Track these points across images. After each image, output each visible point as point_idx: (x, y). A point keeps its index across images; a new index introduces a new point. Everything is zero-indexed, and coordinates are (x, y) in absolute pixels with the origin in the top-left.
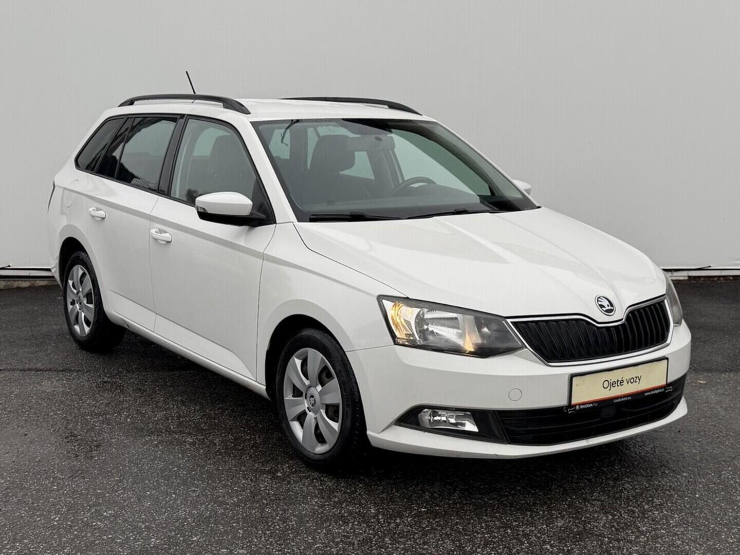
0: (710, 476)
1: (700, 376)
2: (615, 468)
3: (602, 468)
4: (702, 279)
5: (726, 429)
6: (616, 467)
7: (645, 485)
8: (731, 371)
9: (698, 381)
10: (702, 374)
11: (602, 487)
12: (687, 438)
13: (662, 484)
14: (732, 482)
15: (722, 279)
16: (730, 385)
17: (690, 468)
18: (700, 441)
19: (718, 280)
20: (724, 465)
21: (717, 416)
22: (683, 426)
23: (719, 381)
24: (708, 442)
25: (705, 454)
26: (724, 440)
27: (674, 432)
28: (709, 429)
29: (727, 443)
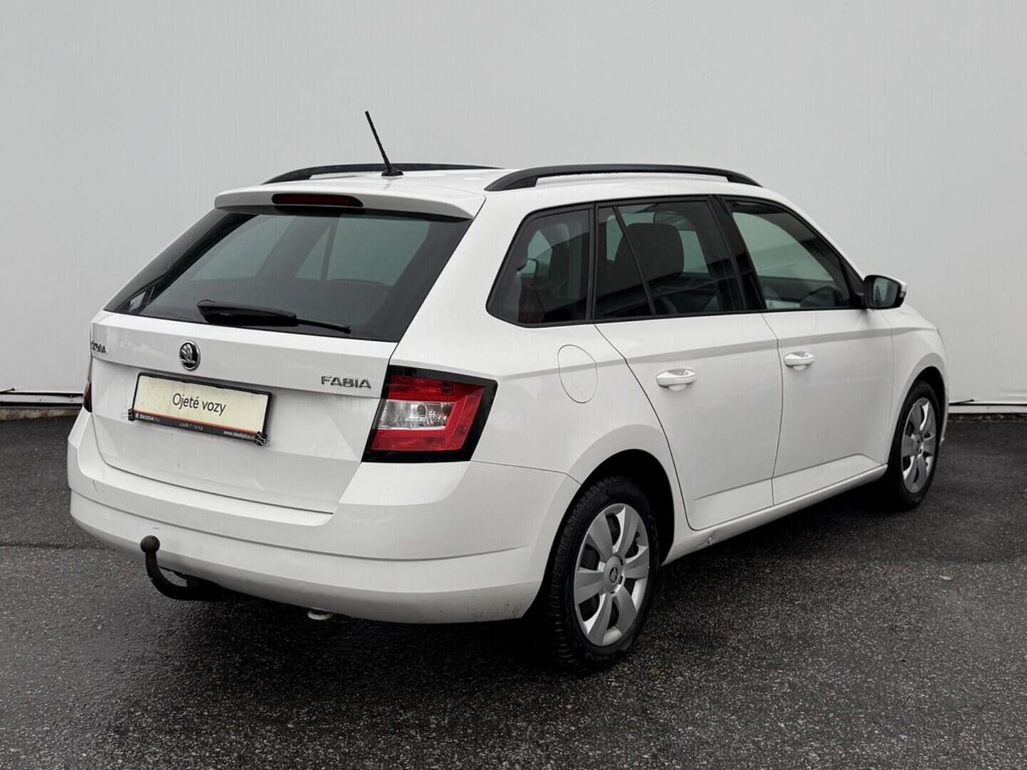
0: (942, 740)
1: (944, 568)
2: (799, 724)
3: (779, 724)
4: (961, 418)
5: (974, 658)
6: (800, 721)
7: (841, 754)
8: (990, 560)
9: (940, 576)
10: (948, 565)
11: (775, 758)
12: (913, 672)
13: (867, 754)
14: (974, 751)
15: (989, 417)
16: (987, 583)
17: (913, 725)
18: (933, 678)
19: (984, 419)
20: (965, 721)
21: (962, 636)
22: (910, 653)
23: (970, 577)
24: (945, 680)
25: (939, 700)
26: (969, 677)
27: (894, 663)
28: (949, 658)
29: (973, 683)
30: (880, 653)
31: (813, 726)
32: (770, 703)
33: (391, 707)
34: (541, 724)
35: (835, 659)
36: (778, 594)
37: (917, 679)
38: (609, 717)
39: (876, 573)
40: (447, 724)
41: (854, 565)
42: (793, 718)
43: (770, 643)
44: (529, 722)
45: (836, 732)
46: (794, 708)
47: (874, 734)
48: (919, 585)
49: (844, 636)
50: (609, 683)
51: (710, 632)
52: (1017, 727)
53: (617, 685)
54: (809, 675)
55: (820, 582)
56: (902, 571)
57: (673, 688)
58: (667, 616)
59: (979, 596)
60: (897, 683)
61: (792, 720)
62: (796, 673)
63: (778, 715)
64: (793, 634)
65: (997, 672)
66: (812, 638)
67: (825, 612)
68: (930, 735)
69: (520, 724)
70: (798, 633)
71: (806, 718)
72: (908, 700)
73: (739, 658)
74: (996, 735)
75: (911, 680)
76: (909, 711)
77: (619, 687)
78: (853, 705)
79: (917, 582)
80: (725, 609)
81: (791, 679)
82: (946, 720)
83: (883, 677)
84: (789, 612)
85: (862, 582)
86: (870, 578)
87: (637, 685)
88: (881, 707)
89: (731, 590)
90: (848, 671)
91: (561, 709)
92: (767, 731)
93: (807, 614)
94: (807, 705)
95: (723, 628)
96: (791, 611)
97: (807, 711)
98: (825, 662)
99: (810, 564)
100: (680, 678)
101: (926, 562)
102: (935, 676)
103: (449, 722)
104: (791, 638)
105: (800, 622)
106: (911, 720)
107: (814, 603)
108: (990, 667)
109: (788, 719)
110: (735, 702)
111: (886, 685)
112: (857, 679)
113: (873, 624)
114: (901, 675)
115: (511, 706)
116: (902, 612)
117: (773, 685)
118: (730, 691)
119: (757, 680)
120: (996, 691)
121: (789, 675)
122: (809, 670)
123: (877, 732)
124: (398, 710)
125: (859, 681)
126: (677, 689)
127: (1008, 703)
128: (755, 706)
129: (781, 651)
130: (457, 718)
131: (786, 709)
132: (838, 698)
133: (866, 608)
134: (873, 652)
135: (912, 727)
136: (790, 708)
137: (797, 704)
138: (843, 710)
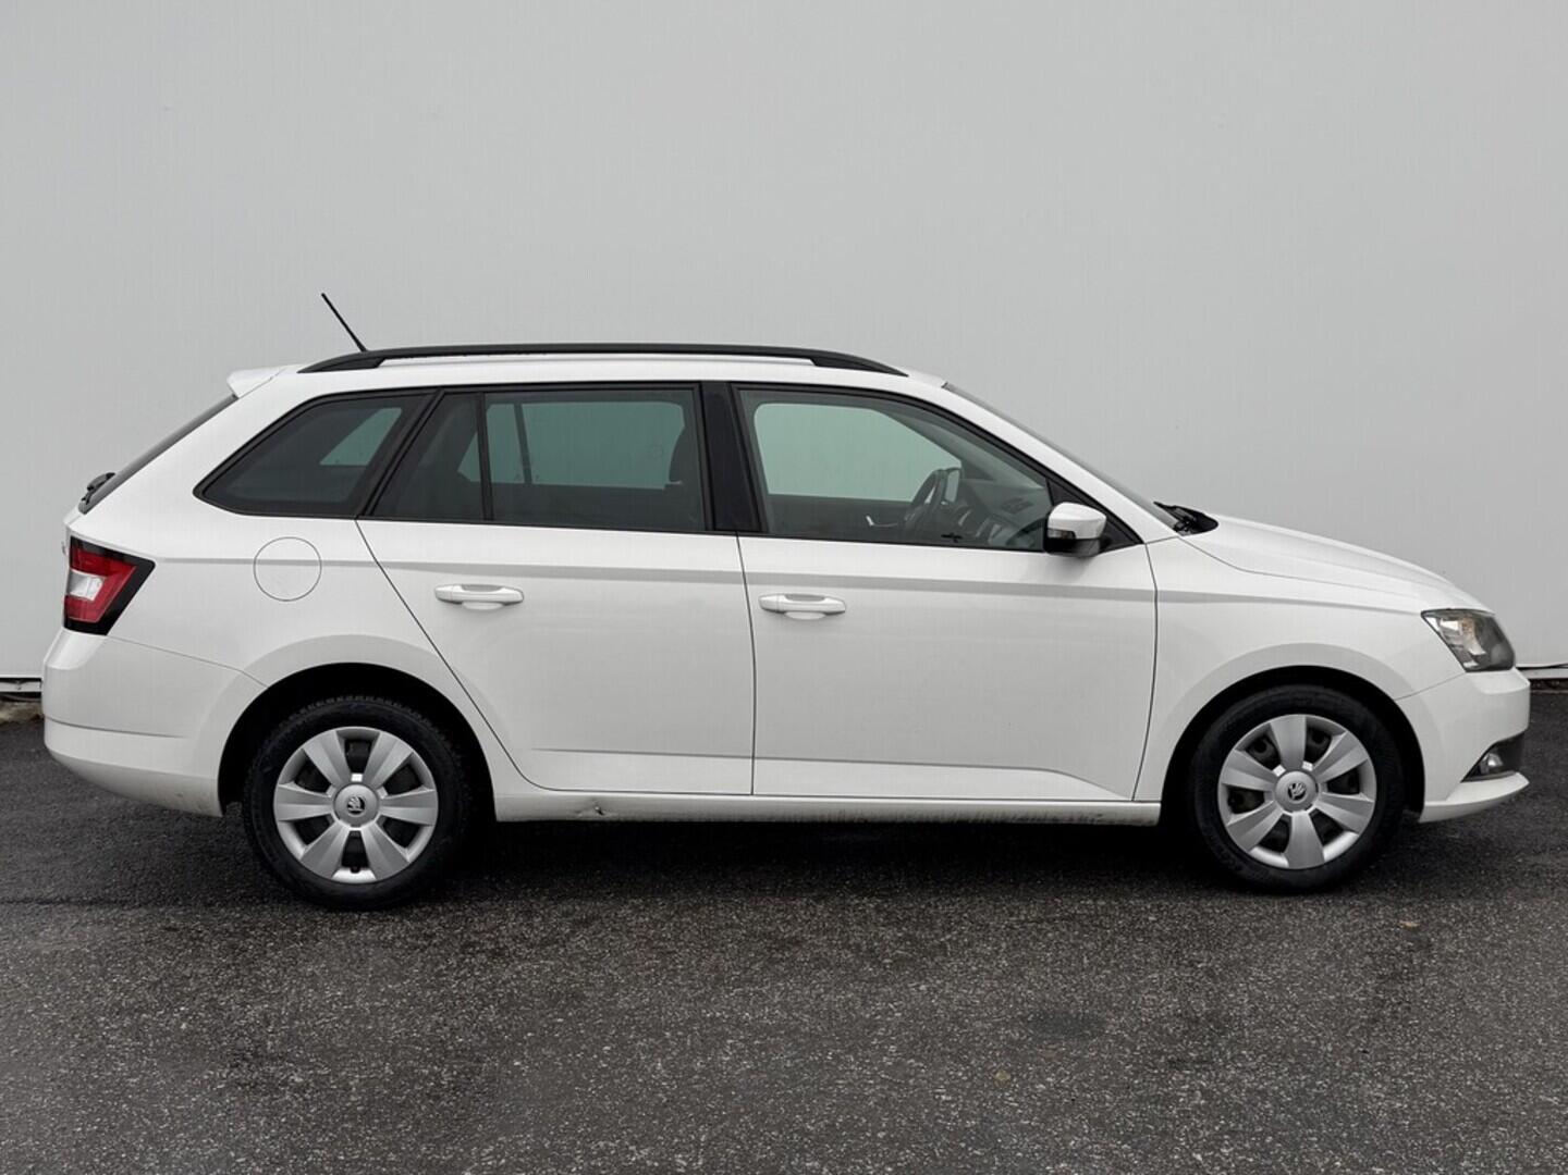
1: (1405, 910)
2: (1221, 1154)
5: (1466, 1045)
6: (1224, 1150)
8: (1469, 896)
9: (1401, 922)
12: (1381, 1069)
16: (1469, 931)
17: (1390, 1152)
18: (1411, 1077)
20: (1465, 1143)
21: (1444, 1011)
22: (1371, 1039)
23: (1444, 921)
24: (1428, 1080)
25: (1423, 1112)
26: (1462, 1074)
27: (1351, 1055)
28: (1428, 1045)
29: (1469, 1083)
30: (1330, 1040)
31: (1244, 1157)
32: (1178, 1123)
33: (618, 1141)
34: (842, 1164)
35: (1265, 1052)
36: (1170, 952)
37: (1387, 1079)
38: (941, 1150)
39: (1309, 919)
40: (702, 1166)
41: (1276, 908)
42: (1213, 1145)
43: (1167, 1029)
44: (824, 1162)
45: (1278, 1165)
46: (1214, 1130)
47: (1336, 1166)
48: (1373, 936)
49: (1274, 1016)
50: (937, 1097)
51: (1079, 1014)
52: (1542, 1150)
53: (950, 1098)
54: (1229, 1077)
55: (1229, 934)
56: (1345, 915)
57: (1032, 1102)
58: (1013, 990)
59: (1460, 951)
60: (1359, 1086)
61: (1211, 1148)
62: (1210, 1075)
63: (1191, 1142)
64: (1199, 1015)
65: (1502, 1066)
66: (1228, 1019)
67: (1243, 979)
68: (1417, 1167)
69: (810, 1164)
70: (1206, 1012)
71: (1232, 1145)
72: (1378, 1113)
73: (1125, 1053)
74: (1512, 1164)
75: (1379, 1082)
76: (1382, 1130)
77: (952, 1102)
78: (1299, 1123)
79: (1369, 931)
80: (1097, 978)
81: (1204, 1084)
82: (1438, 1142)
83: (1337, 1078)
84: (1190, 981)
85: (1290, 933)
86: (1300, 926)
87: (978, 1099)
88: (1341, 1124)
89: (1103, 948)
90: (1286, 1069)
91: (869, 1138)
92: (1177, 1166)
93: (1216, 983)
94: (1232, 1125)
95: (1096, 1006)
96: (1193, 978)
97: (1232, 1133)
98: (1251, 1056)
99: (1211, 907)
100: (1042, 1086)
101: (1378, 901)
102: (1412, 1073)
103: (704, 1164)
104: (1196, 1021)
105: (1208, 995)
106: (1386, 1144)
107: (1226, 966)
108: (1490, 1059)
109: (1206, 1148)
110: (1125, 1123)
111: (1344, 1090)
112: (1300, 1081)
113: (1314, 996)
114: (1363, 1074)
115: (795, 1136)
116: (1353, 977)
117: (1179, 1094)
118: (1118, 1106)
119: (1155, 1086)
120: (1505, 1095)
121: (1200, 1078)
122: (1229, 1070)
123: (1338, 1163)
124: (627, 1147)
125: (1303, 1084)
126: (1038, 1104)
127: (1523, 1113)
128: (1156, 1128)
129: (1185, 1041)
130: (716, 1156)
131: (1201, 1132)
132: (1276, 1112)
133: (1301, 972)
134: (1318, 1039)
135: (1389, 1155)
136: (1208, 1129)
137: (1217, 1124)
138: (1285, 1131)
